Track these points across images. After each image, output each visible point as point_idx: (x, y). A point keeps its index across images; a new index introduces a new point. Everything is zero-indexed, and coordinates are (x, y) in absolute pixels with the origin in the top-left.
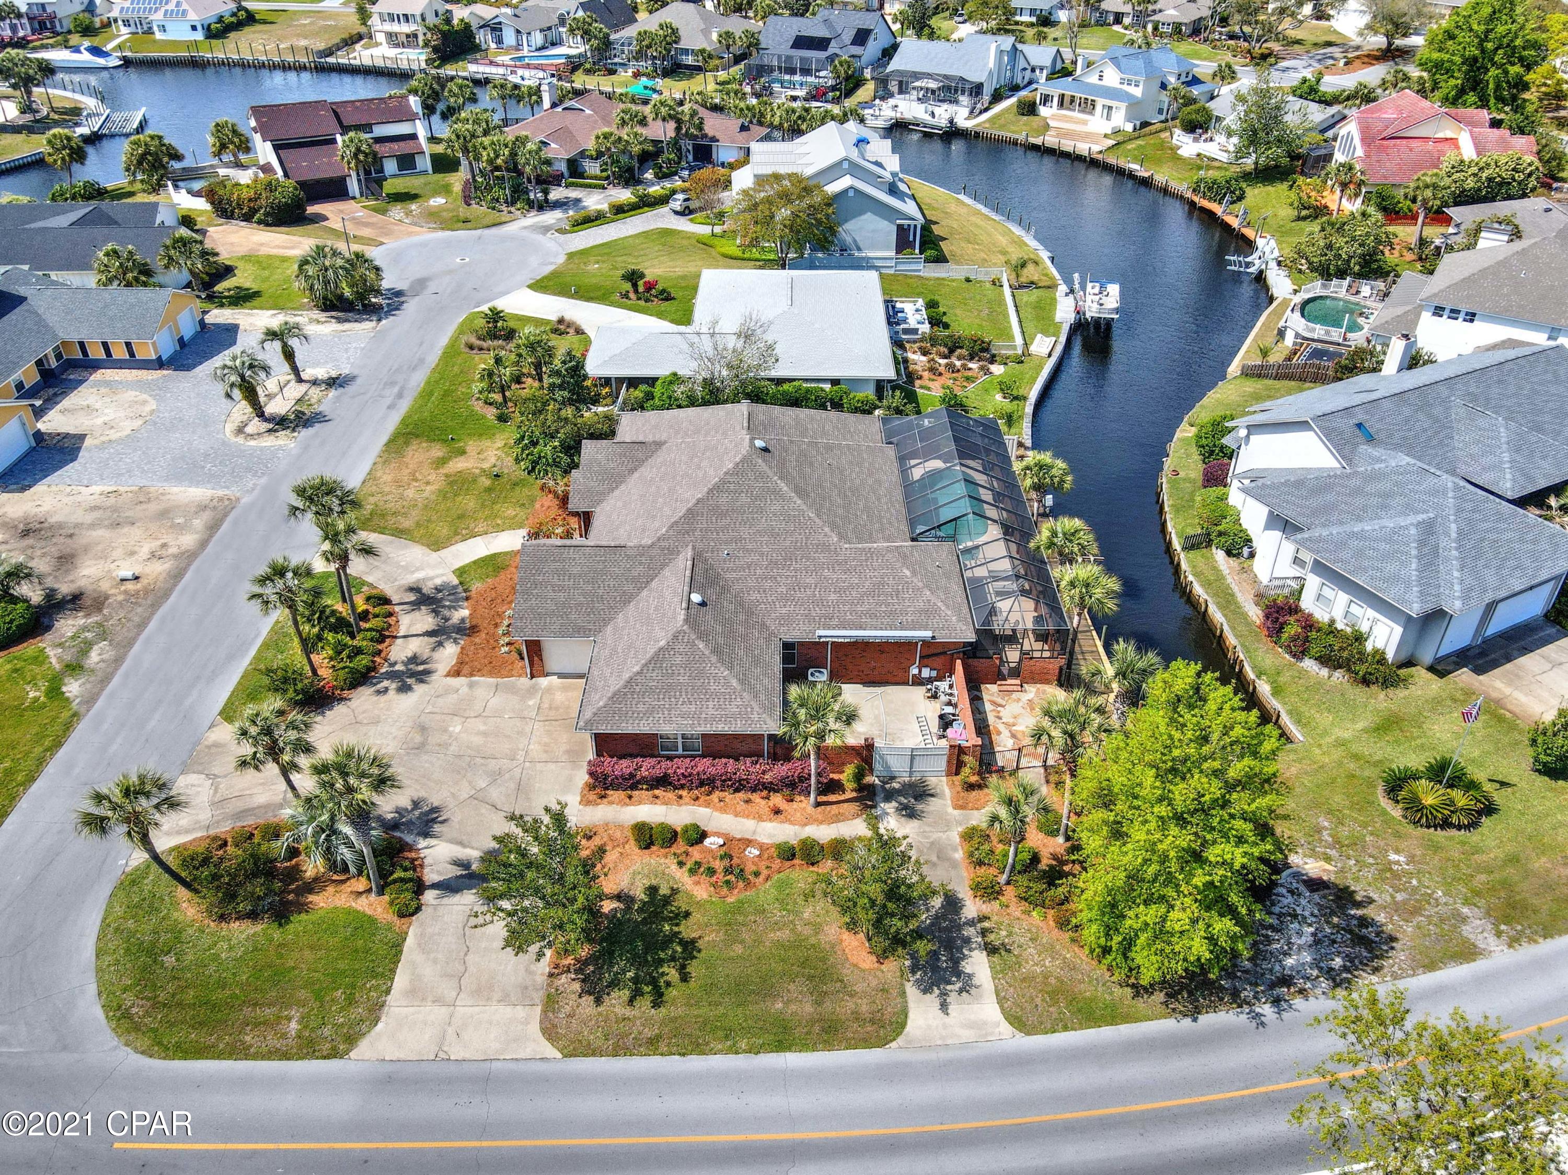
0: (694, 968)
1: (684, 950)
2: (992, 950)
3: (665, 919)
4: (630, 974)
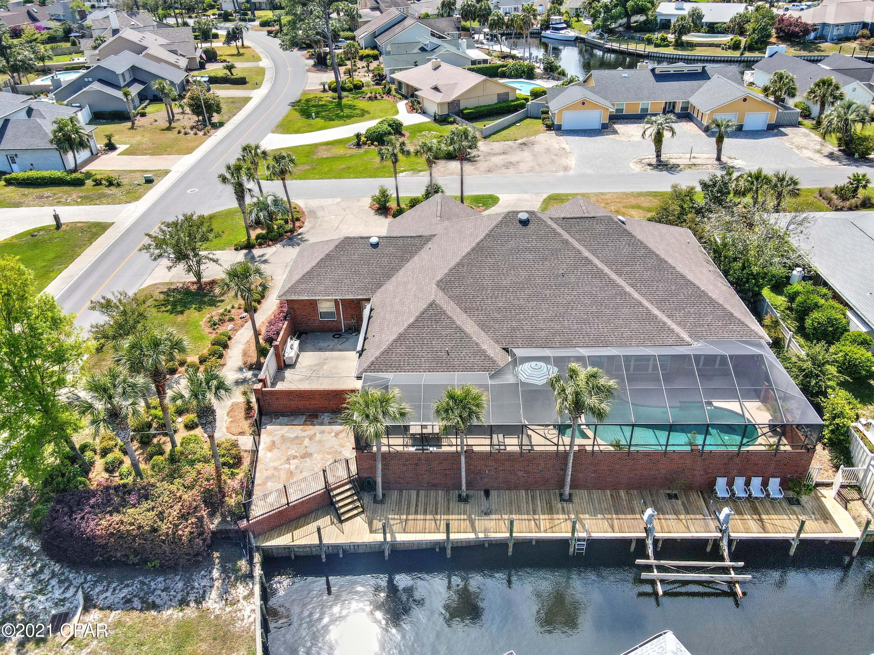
3: (199, 304)
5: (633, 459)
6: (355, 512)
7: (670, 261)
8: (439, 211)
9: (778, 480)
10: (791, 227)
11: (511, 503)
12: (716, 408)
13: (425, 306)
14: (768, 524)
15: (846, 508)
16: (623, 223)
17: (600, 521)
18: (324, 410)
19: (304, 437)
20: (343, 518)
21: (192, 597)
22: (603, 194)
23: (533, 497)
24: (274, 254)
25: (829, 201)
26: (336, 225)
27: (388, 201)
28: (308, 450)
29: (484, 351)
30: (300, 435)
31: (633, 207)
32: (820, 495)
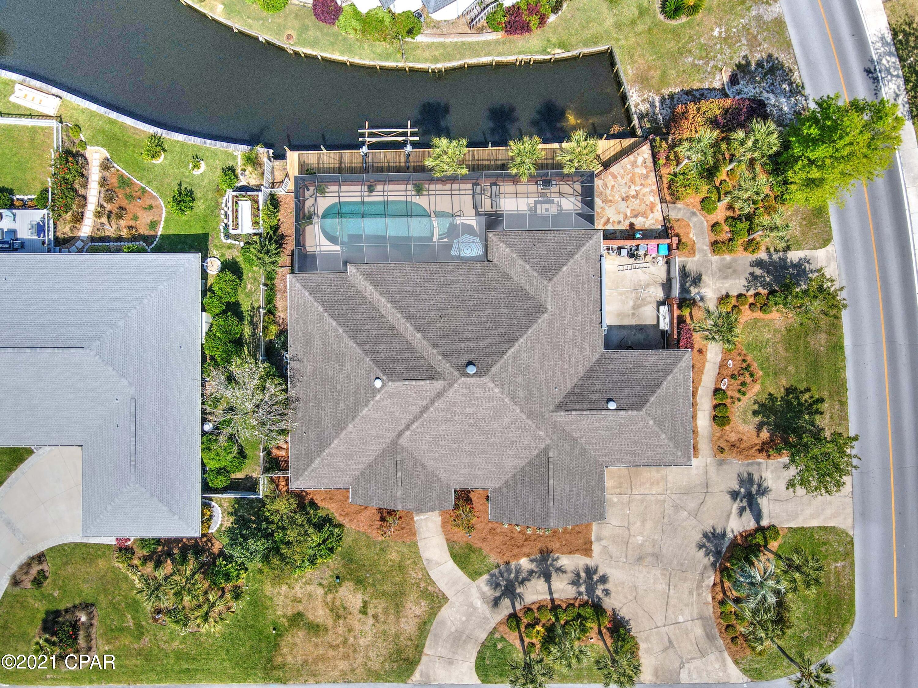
0: (802, 387)
1: (792, 393)
2: (788, 248)
3: (773, 405)
4: (807, 417)
14: (337, 158)
21: (668, 102)
28: (626, 205)
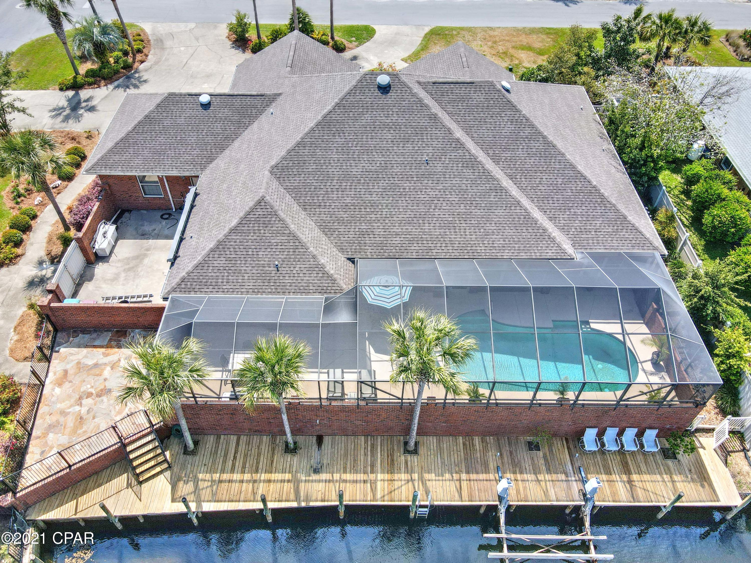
5: (492, 412)
6: (158, 469)
7: (560, 144)
8: (291, 58)
9: (655, 432)
10: (708, 100)
11: (346, 455)
12: (593, 329)
13: (251, 204)
14: (638, 489)
15: (726, 463)
16: (508, 91)
17: (448, 483)
18: (135, 326)
19: (105, 364)
20: (141, 479)
22: (491, 29)
23: (373, 446)
24: (106, 97)
25: (736, 48)
26: (185, 61)
27: (247, 31)
28: (107, 384)
29: (323, 267)
30: (100, 362)
31: (523, 48)
32: (698, 445)
